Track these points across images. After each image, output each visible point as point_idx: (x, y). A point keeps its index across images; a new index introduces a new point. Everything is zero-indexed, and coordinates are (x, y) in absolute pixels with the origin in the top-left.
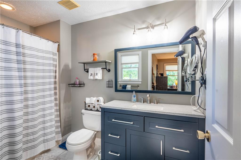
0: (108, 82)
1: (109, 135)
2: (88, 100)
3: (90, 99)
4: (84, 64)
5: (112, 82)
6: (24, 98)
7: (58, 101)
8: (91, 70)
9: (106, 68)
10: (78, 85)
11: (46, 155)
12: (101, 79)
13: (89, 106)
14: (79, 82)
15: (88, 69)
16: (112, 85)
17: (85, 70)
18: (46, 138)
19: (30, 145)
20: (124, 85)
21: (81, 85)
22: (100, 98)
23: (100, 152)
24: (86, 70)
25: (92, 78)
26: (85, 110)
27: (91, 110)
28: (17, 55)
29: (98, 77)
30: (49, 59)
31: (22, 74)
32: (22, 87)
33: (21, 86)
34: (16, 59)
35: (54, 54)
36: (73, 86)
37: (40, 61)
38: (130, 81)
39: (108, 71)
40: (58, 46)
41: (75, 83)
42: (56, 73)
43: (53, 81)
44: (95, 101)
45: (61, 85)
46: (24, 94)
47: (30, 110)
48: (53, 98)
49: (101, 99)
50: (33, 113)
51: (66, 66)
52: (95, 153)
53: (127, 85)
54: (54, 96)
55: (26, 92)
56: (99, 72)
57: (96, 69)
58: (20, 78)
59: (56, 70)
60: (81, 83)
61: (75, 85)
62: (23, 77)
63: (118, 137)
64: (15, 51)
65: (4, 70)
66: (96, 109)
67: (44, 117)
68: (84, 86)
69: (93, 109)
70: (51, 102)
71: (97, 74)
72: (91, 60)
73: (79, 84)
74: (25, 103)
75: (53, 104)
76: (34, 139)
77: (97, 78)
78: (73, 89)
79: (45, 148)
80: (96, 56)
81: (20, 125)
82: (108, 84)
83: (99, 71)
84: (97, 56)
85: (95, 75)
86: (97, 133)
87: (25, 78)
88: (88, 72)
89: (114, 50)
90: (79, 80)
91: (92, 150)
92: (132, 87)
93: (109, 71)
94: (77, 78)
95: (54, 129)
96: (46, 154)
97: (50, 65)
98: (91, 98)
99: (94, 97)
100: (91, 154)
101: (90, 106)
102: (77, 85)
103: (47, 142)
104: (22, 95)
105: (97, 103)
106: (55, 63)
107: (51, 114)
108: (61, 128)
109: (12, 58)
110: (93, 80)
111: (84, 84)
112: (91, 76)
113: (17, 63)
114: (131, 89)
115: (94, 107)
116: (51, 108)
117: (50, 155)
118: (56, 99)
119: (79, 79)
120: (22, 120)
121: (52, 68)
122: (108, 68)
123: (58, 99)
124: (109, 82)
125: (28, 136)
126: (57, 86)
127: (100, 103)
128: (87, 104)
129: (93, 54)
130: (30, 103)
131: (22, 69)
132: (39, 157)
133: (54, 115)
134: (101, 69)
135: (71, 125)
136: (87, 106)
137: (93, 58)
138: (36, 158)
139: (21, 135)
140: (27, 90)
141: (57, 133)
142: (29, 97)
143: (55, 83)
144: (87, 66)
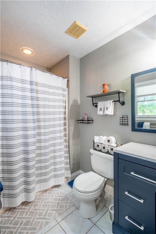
0: (121, 119)
1: (126, 193)
2: (97, 139)
3: (99, 138)
4: (93, 97)
5: (127, 118)
6: (37, 133)
7: (68, 137)
8: (100, 104)
9: (119, 101)
10: (87, 122)
11: (56, 191)
12: (113, 114)
13: (98, 146)
14: (87, 118)
15: (97, 103)
16: (127, 122)
17: (93, 104)
18: (56, 173)
19: (43, 178)
20: (140, 122)
21: (89, 121)
22: (111, 138)
23: (112, 207)
24: (95, 105)
25: (101, 113)
26: (93, 150)
27: (100, 151)
28: (31, 92)
29: (109, 112)
30: (59, 95)
31: (35, 110)
32: (35, 123)
33: (34, 121)
34: (30, 96)
35: (63, 90)
36: (81, 122)
37: (51, 97)
38: (149, 117)
39: (121, 104)
40: (67, 81)
41: (84, 119)
42: (65, 109)
43: (62, 117)
44: (104, 141)
45: (70, 121)
46: (37, 129)
47: (43, 144)
48: (62, 134)
49: (113, 139)
50: (45, 147)
51: (75, 101)
52: (105, 204)
53: (144, 122)
54: (64, 132)
55: (39, 127)
56: (110, 106)
57: (106, 102)
58: (33, 113)
59: (65, 106)
60: (89, 119)
61: (83, 121)
62: (36, 113)
63: (142, 201)
64: (30, 88)
65: (21, 106)
66: (106, 151)
67: (55, 153)
68: (93, 122)
69: (103, 150)
70: (60, 138)
71: (107, 108)
72: (100, 92)
73: (88, 120)
74: (37, 138)
75: (62, 140)
76: (46, 172)
77: (107, 114)
78: (81, 126)
79: (55, 183)
80: (106, 87)
81: (33, 159)
82: (121, 121)
83: (110, 104)
84: (108, 87)
85: (105, 110)
86: (107, 180)
87: (38, 113)
88: (96, 106)
89: (131, 76)
90: (88, 116)
91: (102, 200)
92: (151, 124)
93: (123, 103)
94: (85, 114)
95: (63, 165)
96: (56, 189)
97: (59, 101)
98: (101, 136)
99: (104, 135)
100: (101, 205)
101: (100, 146)
102: (85, 121)
103: (57, 177)
104: (35, 130)
105: (107, 143)
106: (64, 99)
107: (60, 150)
108: (70, 164)
109: (27, 95)
110: (103, 115)
111: (92, 120)
112: (100, 111)
113: (31, 100)
114: (150, 127)
115: (104, 148)
116: (60, 144)
117: (59, 191)
118: (65, 135)
119: (87, 114)
120: (35, 154)
121: (62, 104)
122: (121, 100)
123: (67, 135)
124: (124, 119)
125: (41, 169)
126: (67, 122)
127: (112, 143)
128: (96, 144)
129: (102, 85)
130: (43, 138)
131: (35, 105)
132: (51, 191)
133: (64, 152)
134: (113, 102)
135: (79, 163)
136: (96, 145)
137: (103, 89)
138: (48, 191)
139: (34, 168)
140: (40, 125)
141: (66, 169)
142: (42, 132)
143: (65, 119)
144: (96, 100)
